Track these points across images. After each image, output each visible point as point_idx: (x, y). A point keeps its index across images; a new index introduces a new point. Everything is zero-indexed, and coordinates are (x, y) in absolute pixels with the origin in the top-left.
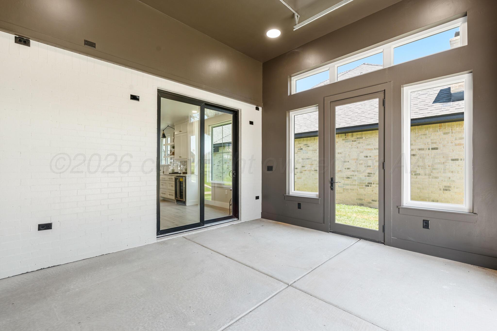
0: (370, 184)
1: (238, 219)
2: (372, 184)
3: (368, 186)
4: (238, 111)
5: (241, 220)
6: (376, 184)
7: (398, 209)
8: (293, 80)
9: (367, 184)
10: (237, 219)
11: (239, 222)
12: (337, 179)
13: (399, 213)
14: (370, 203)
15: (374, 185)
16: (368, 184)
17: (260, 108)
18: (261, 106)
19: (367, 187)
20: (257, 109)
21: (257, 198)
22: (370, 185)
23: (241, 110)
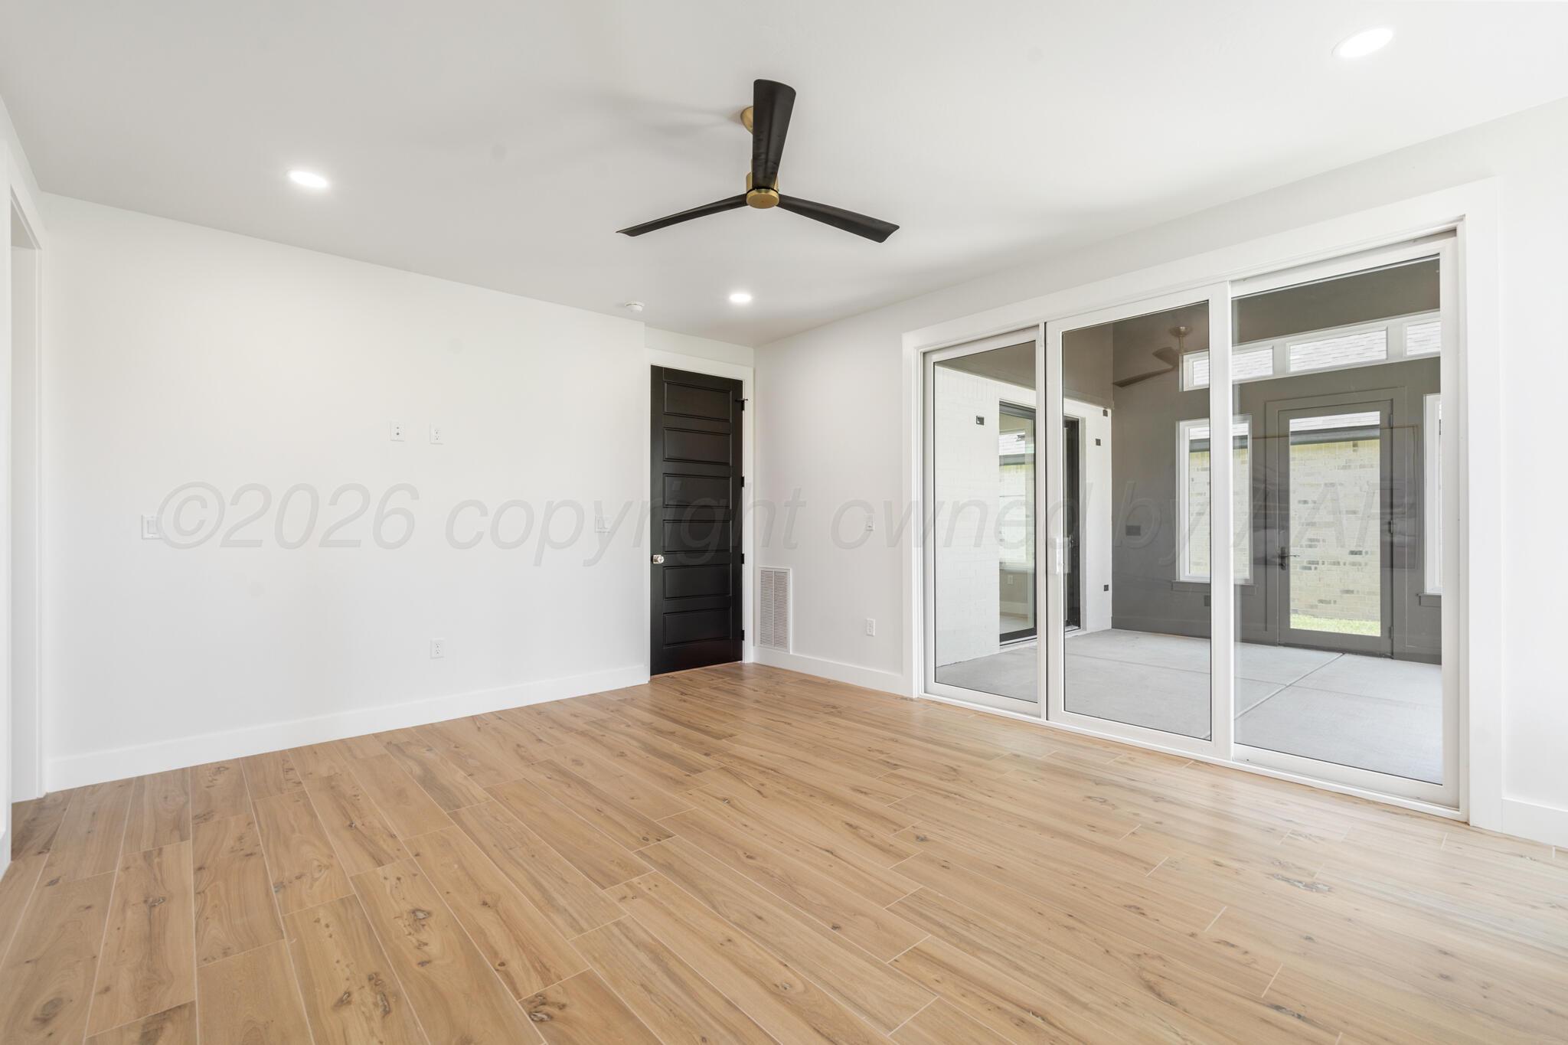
0: (1313, 564)
1: (1079, 626)
2: (1318, 564)
3: (1310, 569)
4: (1078, 422)
5: (1085, 629)
6: (1328, 564)
7: (1418, 598)
8: (1188, 361)
9: (1305, 564)
10: (1077, 627)
11: (1080, 633)
12: (1293, 551)
13: (1420, 604)
14: (1312, 607)
15: (1323, 566)
16: (1310, 563)
17: (1109, 411)
18: (1110, 407)
19: (1307, 571)
20: (1105, 413)
21: (1106, 588)
22: (1313, 566)
23: (1084, 420)
